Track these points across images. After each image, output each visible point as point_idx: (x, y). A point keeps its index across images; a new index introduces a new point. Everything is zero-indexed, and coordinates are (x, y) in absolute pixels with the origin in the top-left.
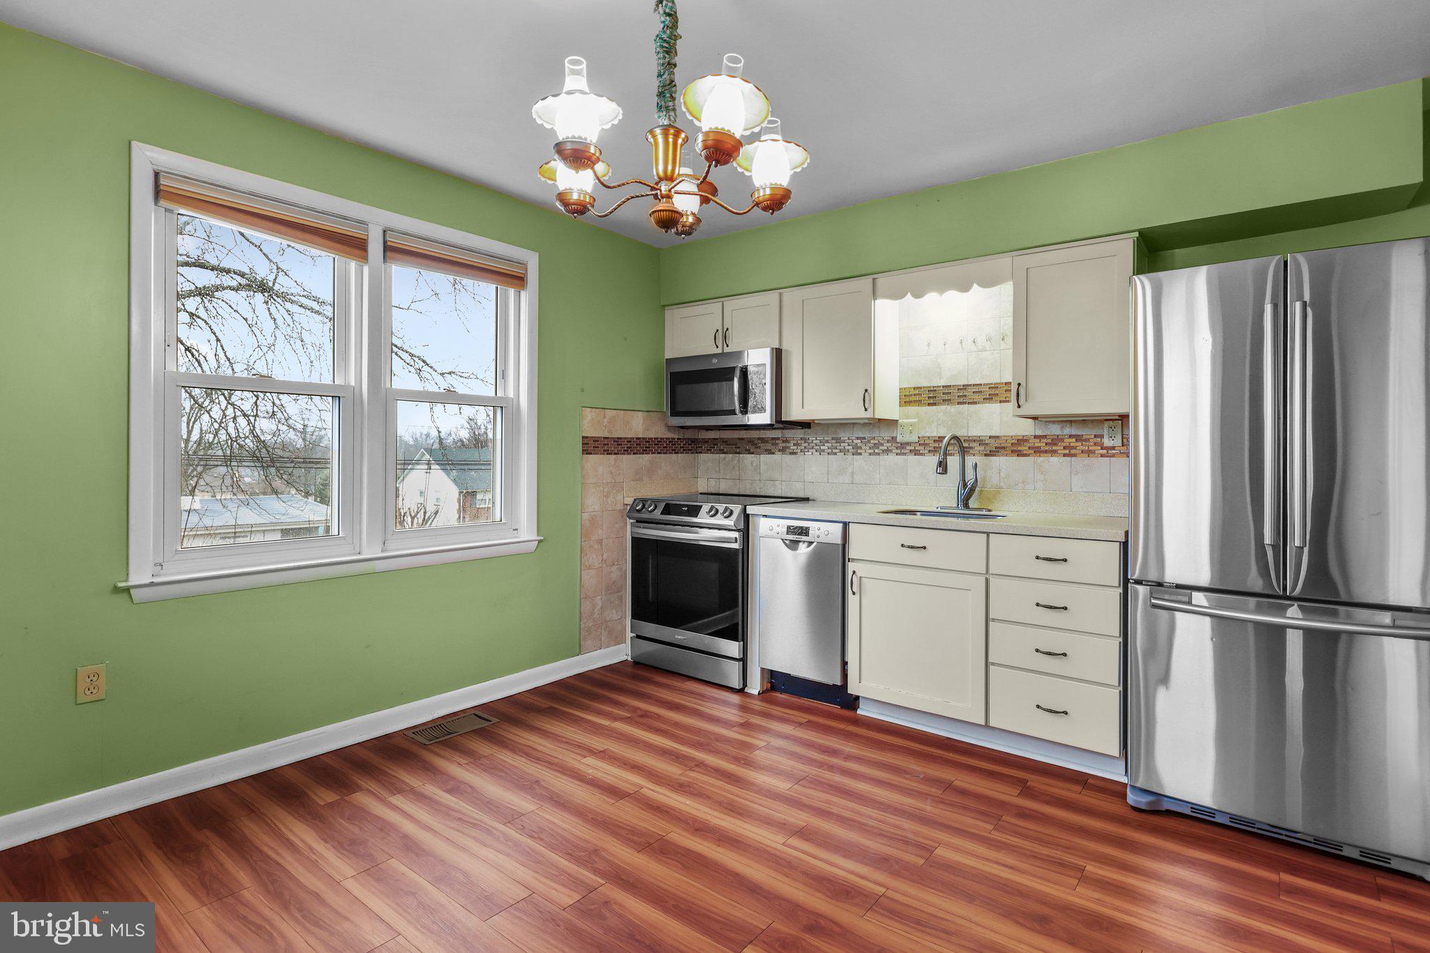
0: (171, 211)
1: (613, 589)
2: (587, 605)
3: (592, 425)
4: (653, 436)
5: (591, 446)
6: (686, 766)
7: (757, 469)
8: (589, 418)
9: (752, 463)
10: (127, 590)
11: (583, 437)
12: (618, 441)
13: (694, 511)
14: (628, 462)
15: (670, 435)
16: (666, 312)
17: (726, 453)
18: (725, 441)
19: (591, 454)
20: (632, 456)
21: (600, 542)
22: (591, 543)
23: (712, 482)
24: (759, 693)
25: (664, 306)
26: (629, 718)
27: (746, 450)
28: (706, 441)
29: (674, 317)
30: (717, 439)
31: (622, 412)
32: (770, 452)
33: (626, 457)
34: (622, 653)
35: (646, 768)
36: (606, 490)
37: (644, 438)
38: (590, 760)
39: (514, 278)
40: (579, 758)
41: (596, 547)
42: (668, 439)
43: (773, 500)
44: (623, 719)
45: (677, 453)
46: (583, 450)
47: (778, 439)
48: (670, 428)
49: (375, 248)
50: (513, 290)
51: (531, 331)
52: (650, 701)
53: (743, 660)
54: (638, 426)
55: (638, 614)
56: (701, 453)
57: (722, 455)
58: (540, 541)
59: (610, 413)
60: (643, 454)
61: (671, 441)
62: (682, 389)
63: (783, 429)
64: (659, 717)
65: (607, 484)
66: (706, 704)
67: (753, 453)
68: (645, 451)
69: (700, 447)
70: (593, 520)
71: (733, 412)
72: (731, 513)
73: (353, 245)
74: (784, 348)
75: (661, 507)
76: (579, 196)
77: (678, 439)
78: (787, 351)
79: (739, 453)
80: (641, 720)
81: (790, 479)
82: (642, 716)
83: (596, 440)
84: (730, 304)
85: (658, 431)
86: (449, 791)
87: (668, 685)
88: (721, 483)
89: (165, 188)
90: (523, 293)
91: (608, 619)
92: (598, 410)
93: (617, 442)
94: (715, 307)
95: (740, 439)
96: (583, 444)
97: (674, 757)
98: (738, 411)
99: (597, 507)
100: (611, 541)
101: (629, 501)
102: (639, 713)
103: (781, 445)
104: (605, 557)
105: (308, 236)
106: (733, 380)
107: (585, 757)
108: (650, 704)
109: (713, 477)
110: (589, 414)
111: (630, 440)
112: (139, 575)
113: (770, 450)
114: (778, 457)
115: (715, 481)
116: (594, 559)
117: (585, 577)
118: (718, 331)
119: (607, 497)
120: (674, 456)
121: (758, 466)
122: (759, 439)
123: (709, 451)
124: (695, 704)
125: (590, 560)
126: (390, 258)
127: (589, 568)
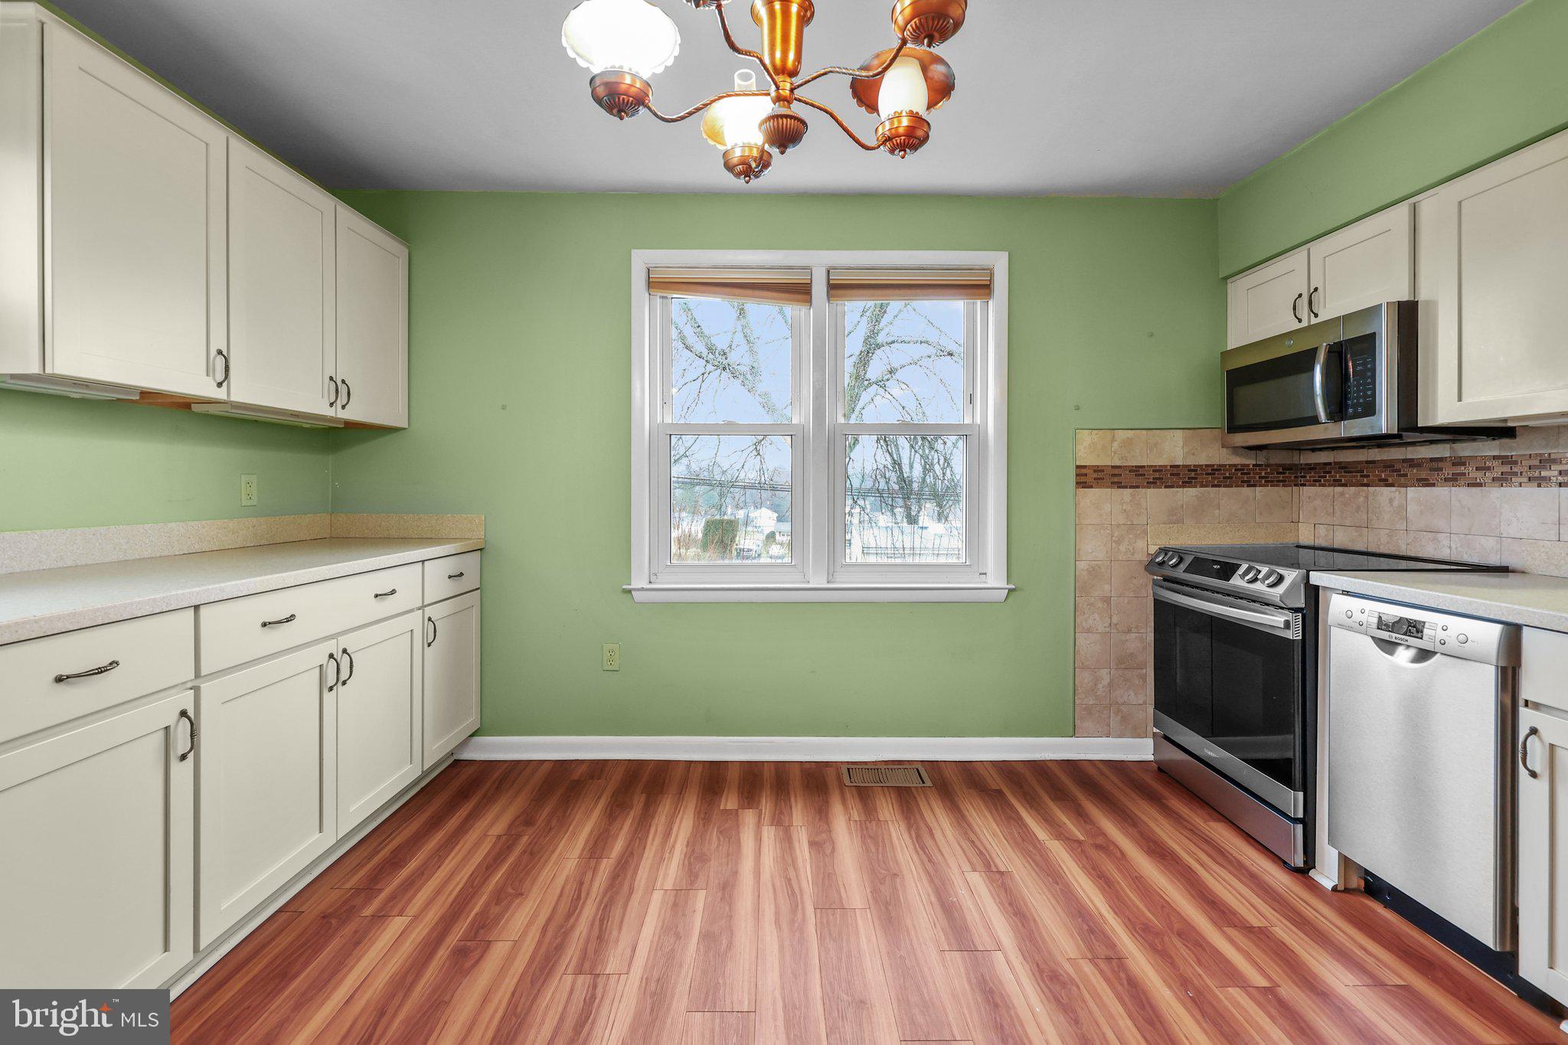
0: (666, 298)
1: (1125, 662)
2: (1085, 678)
3: (1090, 451)
4: (1203, 462)
5: (1087, 477)
6: (1091, 949)
7: (1402, 510)
8: (1086, 444)
9: (1391, 501)
10: (629, 591)
11: (1078, 467)
12: (1138, 471)
13: (1227, 570)
14: (1153, 498)
15: (1237, 460)
16: (1229, 285)
17: (1345, 485)
18: (1344, 467)
19: (1091, 487)
20: (1163, 491)
21: (1107, 600)
22: (1092, 600)
23: (1322, 530)
24: (1335, 889)
25: (1226, 279)
26: (1080, 842)
27: (1381, 480)
28: (1311, 468)
29: (1238, 289)
30: (1330, 464)
31: (1144, 432)
32: (1426, 483)
33: (1151, 492)
34: (1142, 750)
35: (1032, 924)
36: (1116, 534)
37: (1184, 466)
38: (977, 879)
39: (982, 288)
40: (967, 867)
41: (1100, 605)
42: (1235, 465)
43: (1404, 564)
44: (1069, 839)
45: (1254, 486)
46: (1077, 483)
47: (1440, 459)
48: (1236, 450)
49: (819, 289)
50: (979, 302)
51: (997, 346)
52: (1131, 830)
53: (1308, 822)
54: (1174, 450)
55: (1162, 705)
56: (1305, 485)
57: (1339, 489)
58: (1010, 591)
59: (1121, 435)
60: (1184, 487)
61: (1241, 469)
62: (1245, 392)
63: (1454, 441)
64: (1121, 858)
65: (1118, 526)
66: (1215, 867)
67: (1392, 485)
68: (1188, 483)
69: (1302, 477)
70: (1094, 572)
71: (1314, 420)
72: (1281, 579)
73: (800, 291)
74: (1423, 296)
75: (1188, 560)
76: (743, 151)
77: (1253, 465)
78: (1428, 303)
79: (1367, 485)
80: (1094, 853)
81: (1470, 529)
82: (1098, 847)
83: (1097, 469)
84: (1319, 248)
85: (1213, 454)
86: (812, 844)
87: (1181, 817)
88: (1336, 533)
89: (654, 280)
90: (990, 303)
91: (1120, 701)
92: (1101, 432)
93: (1134, 471)
94: (1298, 258)
95: (1368, 462)
96: (1077, 475)
97: (1086, 927)
98: (1322, 415)
99: (1101, 556)
100: (1126, 601)
101: (1153, 549)
102: (1100, 840)
103: (1448, 471)
104: (1115, 619)
105: (757, 293)
106: (1312, 369)
107: (974, 870)
108: (1127, 834)
109: (1322, 521)
110: (1086, 438)
111: (1158, 469)
112: (638, 582)
113: (1427, 480)
114: (1441, 492)
115: (1327, 530)
116: (1096, 621)
117: (1081, 639)
118: (1300, 295)
119: (1118, 542)
120: (1246, 491)
121: (1403, 507)
122: (1404, 461)
123: (1316, 482)
124: (1198, 861)
125: (1090, 622)
126: (833, 296)
127: (1089, 631)
